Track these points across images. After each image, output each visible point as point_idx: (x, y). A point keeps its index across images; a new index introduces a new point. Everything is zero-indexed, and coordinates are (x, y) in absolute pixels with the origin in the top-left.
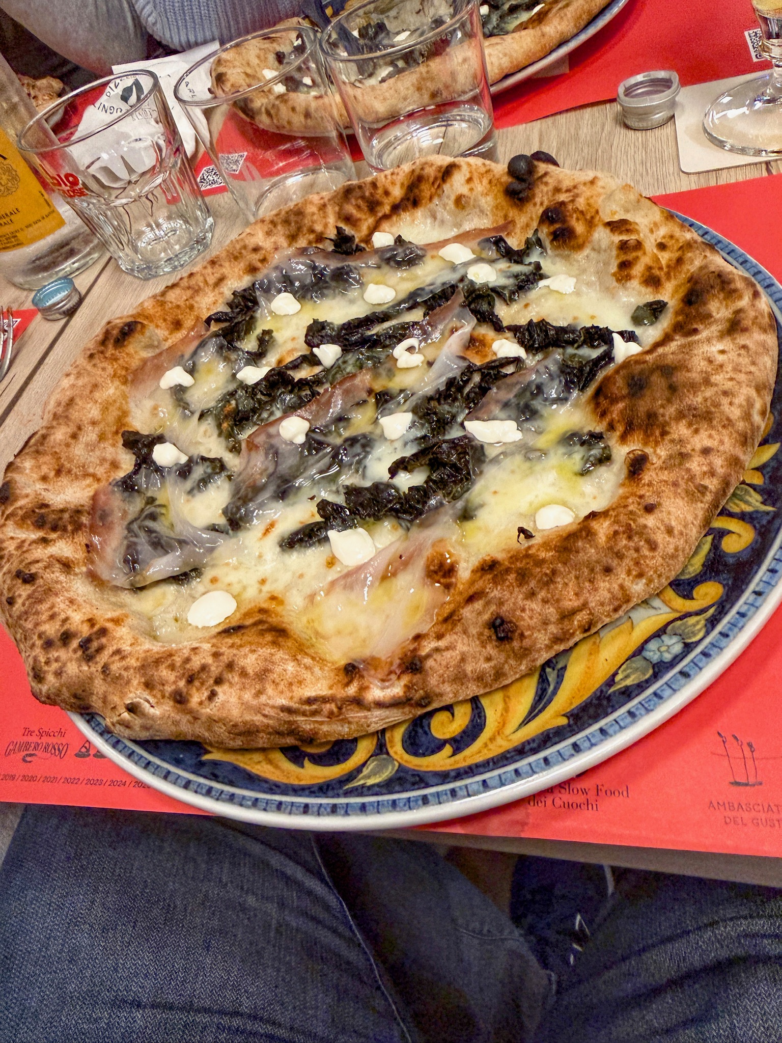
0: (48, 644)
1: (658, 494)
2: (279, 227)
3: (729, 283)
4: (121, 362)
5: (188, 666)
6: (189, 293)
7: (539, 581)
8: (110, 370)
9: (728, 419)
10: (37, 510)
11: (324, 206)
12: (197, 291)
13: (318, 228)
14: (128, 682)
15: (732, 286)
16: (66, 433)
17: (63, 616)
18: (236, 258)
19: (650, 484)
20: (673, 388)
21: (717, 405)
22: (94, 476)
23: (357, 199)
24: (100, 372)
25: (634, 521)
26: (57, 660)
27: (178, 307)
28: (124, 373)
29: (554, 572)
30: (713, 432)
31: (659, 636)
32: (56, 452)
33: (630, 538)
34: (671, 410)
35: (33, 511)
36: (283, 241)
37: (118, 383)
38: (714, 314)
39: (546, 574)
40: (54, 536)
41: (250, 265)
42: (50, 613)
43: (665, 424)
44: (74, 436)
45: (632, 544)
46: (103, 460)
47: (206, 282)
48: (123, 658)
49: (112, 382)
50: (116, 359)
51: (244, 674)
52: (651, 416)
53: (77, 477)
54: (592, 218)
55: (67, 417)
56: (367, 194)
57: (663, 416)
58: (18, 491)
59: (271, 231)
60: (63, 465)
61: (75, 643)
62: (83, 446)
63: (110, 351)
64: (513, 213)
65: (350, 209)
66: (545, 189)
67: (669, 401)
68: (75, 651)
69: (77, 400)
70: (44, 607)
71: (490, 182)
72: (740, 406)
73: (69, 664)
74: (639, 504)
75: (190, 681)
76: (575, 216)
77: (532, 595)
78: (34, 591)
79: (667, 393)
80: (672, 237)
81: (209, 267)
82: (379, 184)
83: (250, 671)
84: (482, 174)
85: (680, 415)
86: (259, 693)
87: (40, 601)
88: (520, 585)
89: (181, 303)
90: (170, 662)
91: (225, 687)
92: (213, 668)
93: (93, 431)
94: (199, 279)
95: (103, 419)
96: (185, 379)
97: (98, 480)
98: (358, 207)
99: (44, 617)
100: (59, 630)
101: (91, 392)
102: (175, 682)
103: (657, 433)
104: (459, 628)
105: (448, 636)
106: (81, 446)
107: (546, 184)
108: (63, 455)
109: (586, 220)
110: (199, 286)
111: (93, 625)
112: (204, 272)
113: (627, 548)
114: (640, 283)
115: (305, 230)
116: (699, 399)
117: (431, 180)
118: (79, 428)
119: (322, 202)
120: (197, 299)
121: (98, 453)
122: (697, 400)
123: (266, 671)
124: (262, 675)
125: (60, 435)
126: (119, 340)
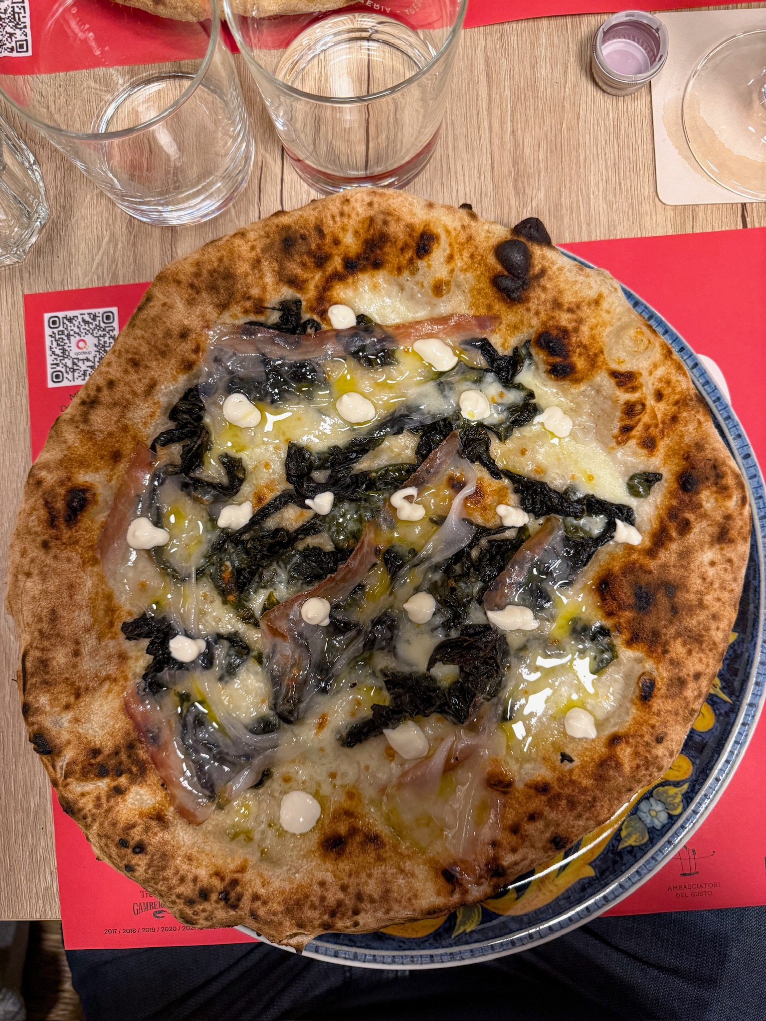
0: (190, 902)
1: (665, 723)
2: (204, 294)
3: (722, 477)
4: (82, 542)
5: (326, 904)
6: (117, 410)
7: (584, 807)
8: (76, 559)
9: (715, 644)
10: (93, 761)
11: (258, 261)
12: (125, 406)
13: (255, 292)
14: (281, 924)
15: (724, 482)
16: (67, 654)
17: (190, 876)
18: (163, 354)
19: (658, 714)
20: (674, 610)
21: (707, 629)
22: (107, 678)
23: (301, 255)
24: (66, 566)
25: (649, 752)
26: (204, 911)
27: (111, 434)
28: (90, 553)
29: (595, 799)
30: (702, 655)
31: (648, 798)
32: (67, 679)
33: (647, 769)
34: (672, 631)
35: (91, 765)
36: (210, 311)
37: (90, 568)
38: (704, 503)
39: (589, 802)
40: (123, 780)
41: (183, 361)
42: (178, 877)
43: (666, 643)
44: (77, 654)
45: (648, 772)
46: (109, 657)
47: (135, 394)
48: (265, 903)
49: (84, 571)
50: (76, 542)
51: (372, 901)
52: (656, 634)
53: (95, 689)
54: (596, 355)
55: (58, 635)
56: (313, 247)
57: (665, 635)
58: (58, 741)
59: (194, 299)
60: (79, 688)
61: (214, 897)
62: (88, 657)
63: (66, 534)
64: (499, 307)
65: (294, 268)
66: (543, 296)
67: (671, 622)
68: (217, 902)
69: (60, 611)
70: (169, 873)
71: (472, 256)
72: (724, 630)
73: (216, 912)
74: (652, 735)
75: (333, 914)
76: (578, 351)
77: (579, 816)
78: (152, 860)
79: (669, 616)
80: (668, 383)
81: (131, 370)
82: (326, 231)
83: (376, 896)
84: (463, 244)
85: (678, 635)
86: (387, 912)
87: (164, 868)
88: (571, 810)
89: (113, 428)
90: (309, 903)
91: (362, 914)
92: (347, 902)
93: (90, 637)
94: (121, 390)
95: (95, 620)
96: (159, 537)
97: (115, 680)
98: (304, 265)
99: (174, 881)
100: (194, 890)
101: (71, 596)
102: (320, 918)
103: (660, 651)
104: (527, 843)
105: (520, 850)
106: (87, 658)
107: (544, 289)
108: (75, 678)
109: (589, 356)
110: (127, 400)
111: (222, 879)
112: (128, 378)
113: (644, 775)
114: (638, 444)
115: (238, 296)
116: (694, 622)
117: (400, 244)
118: (77, 643)
119: (253, 254)
120: (129, 415)
121: (102, 653)
122: (692, 622)
123: (387, 891)
124: (386, 895)
125: (60, 657)
126: (69, 516)
